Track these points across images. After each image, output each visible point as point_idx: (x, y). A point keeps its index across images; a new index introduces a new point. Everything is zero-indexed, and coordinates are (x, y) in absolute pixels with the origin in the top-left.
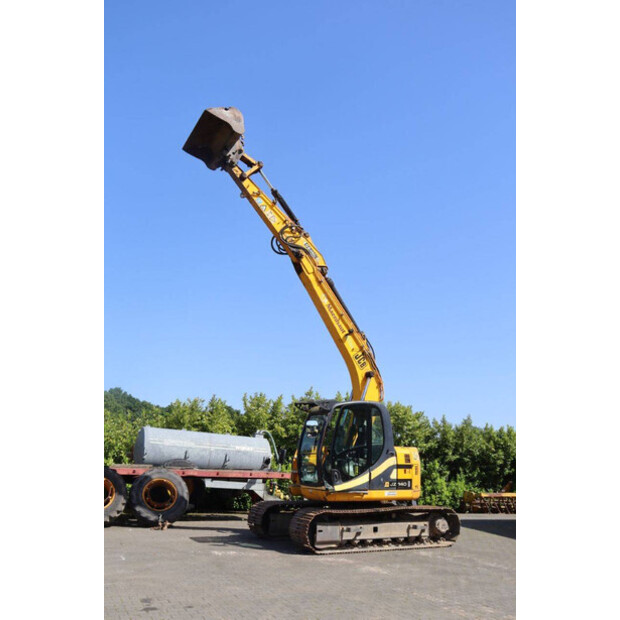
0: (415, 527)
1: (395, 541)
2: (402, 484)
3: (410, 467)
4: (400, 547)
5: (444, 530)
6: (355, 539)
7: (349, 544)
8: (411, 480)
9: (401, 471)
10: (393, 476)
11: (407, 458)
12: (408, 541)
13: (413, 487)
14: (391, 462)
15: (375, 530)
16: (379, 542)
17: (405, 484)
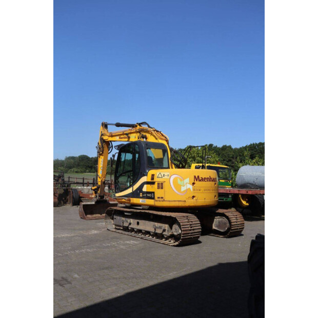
6: (128, 226)
8: (154, 193)
10: (145, 189)
11: (153, 177)
13: (156, 197)
14: (144, 179)
15: (138, 223)
17: (150, 195)
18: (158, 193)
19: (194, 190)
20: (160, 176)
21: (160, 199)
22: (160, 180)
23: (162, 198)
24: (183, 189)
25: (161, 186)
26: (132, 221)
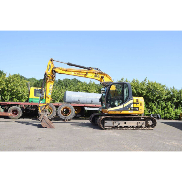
0: (139, 123)
1: (133, 127)
2: (135, 109)
3: (138, 103)
4: (135, 129)
5: (151, 124)
6: (118, 125)
7: (116, 127)
8: (138, 108)
9: (135, 105)
10: (132, 106)
11: (137, 100)
12: (137, 127)
13: (139, 110)
14: (131, 101)
15: (125, 123)
16: (127, 127)
17: (136, 109)
20: (141, 100)
23: (141, 110)
25: (141, 104)
26: (120, 122)
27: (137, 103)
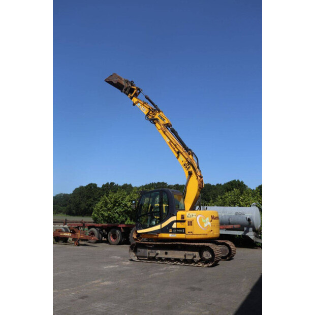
1: (178, 260)
6: (156, 256)
7: (153, 259)
9: (179, 224)
10: (174, 226)
11: (183, 217)
13: (186, 232)
14: (173, 219)
15: (166, 253)
17: (181, 231)
18: (188, 229)
19: (212, 226)
20: (189, 216)
21: (191, 234)
22: (190, 219)
23: (191, 232)
24: (206, 225)
25: (190, 223)
26: (159, 252)
27: (183, 221)
